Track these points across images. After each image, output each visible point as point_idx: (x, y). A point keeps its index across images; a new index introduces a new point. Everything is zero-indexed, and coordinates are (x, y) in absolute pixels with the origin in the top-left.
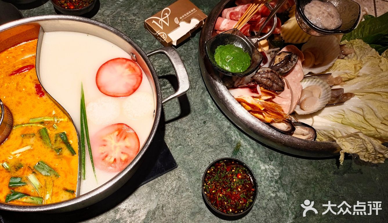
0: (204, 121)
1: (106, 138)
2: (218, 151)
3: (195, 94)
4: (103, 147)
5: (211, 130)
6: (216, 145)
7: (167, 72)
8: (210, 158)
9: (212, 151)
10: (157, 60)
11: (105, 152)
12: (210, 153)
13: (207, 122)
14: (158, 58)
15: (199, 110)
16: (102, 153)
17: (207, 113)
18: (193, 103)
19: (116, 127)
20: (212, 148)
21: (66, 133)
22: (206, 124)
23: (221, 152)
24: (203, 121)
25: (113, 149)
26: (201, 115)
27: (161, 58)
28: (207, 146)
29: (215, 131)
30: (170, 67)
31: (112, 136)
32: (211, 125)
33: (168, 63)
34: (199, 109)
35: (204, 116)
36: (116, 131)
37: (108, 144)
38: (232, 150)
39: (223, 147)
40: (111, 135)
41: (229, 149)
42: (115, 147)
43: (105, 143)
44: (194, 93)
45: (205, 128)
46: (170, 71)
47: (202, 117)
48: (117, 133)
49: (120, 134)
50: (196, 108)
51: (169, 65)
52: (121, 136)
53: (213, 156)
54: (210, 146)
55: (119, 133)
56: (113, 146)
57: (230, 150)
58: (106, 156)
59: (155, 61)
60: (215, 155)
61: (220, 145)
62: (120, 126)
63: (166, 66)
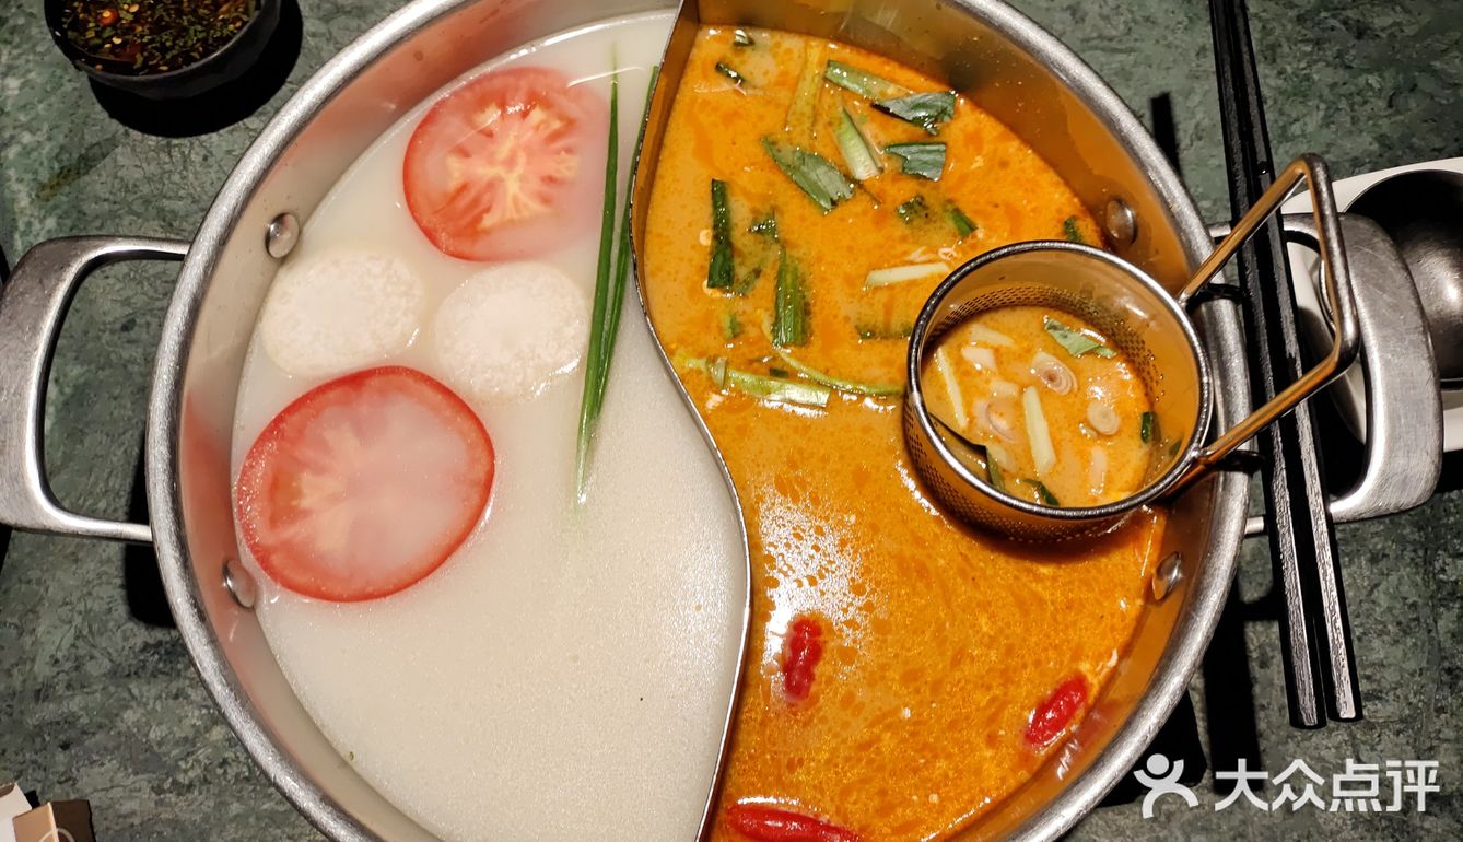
0: (125, 334)
1: (536, 207)
2: (145, 189)
3: (92, 479)
4: (557, 175)
5: (118, 287)
6: (138, 215)
7: (160, 643)
8: (196, 173)
9: (169, 199)
10: (177, 744)
11: (558, 152)
12: (182, 193)
13: (118, 326)
14: (164, 749)
15: (116, 392)
16: (569, 150)
17: (93, 367)
18: (128, 435)
19: (480, 248)
20: (161, 210)
21: (706, 282)
22: (127, 315)
23: (135, 186)
24: (133, 334)
25: (522, 159)
26: (125, 367)
27: (149, 749)
28: (175, 224)
29: (107, 277)
30: (128, 675)
31: (511, 214)
32: (107, 306)
33: (127, 707)
34: (115, 398)
35: (113, 356)
36: (487, 232)
37: (535, 184)
38: (86, 178)
39: (115, 203)
40: (515, 216)
41: (98, 186)
42: (510, 162)
43: (545, 189)
44: (95, 484)
45: (139, 301)
46: (146, 647)
47: (126, 355)
48: (488, 221)
49: (476, 211)
50: (129, 405)
51: (129, 691)
52: (476, 201)
53: (176, 178)
54: (164, 220)
55: (478, 219)
56: (519, 169)
57: (96, 182)
58: (555, 136)
59: (191, 736)
60: (167, 182)
61: (121, 212)
62: (465, 247)
63: (145, 688)
